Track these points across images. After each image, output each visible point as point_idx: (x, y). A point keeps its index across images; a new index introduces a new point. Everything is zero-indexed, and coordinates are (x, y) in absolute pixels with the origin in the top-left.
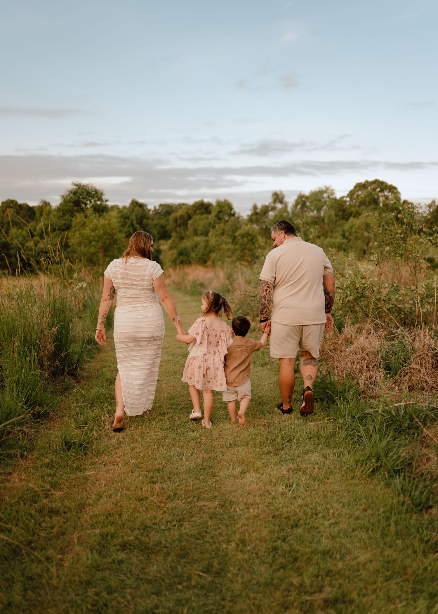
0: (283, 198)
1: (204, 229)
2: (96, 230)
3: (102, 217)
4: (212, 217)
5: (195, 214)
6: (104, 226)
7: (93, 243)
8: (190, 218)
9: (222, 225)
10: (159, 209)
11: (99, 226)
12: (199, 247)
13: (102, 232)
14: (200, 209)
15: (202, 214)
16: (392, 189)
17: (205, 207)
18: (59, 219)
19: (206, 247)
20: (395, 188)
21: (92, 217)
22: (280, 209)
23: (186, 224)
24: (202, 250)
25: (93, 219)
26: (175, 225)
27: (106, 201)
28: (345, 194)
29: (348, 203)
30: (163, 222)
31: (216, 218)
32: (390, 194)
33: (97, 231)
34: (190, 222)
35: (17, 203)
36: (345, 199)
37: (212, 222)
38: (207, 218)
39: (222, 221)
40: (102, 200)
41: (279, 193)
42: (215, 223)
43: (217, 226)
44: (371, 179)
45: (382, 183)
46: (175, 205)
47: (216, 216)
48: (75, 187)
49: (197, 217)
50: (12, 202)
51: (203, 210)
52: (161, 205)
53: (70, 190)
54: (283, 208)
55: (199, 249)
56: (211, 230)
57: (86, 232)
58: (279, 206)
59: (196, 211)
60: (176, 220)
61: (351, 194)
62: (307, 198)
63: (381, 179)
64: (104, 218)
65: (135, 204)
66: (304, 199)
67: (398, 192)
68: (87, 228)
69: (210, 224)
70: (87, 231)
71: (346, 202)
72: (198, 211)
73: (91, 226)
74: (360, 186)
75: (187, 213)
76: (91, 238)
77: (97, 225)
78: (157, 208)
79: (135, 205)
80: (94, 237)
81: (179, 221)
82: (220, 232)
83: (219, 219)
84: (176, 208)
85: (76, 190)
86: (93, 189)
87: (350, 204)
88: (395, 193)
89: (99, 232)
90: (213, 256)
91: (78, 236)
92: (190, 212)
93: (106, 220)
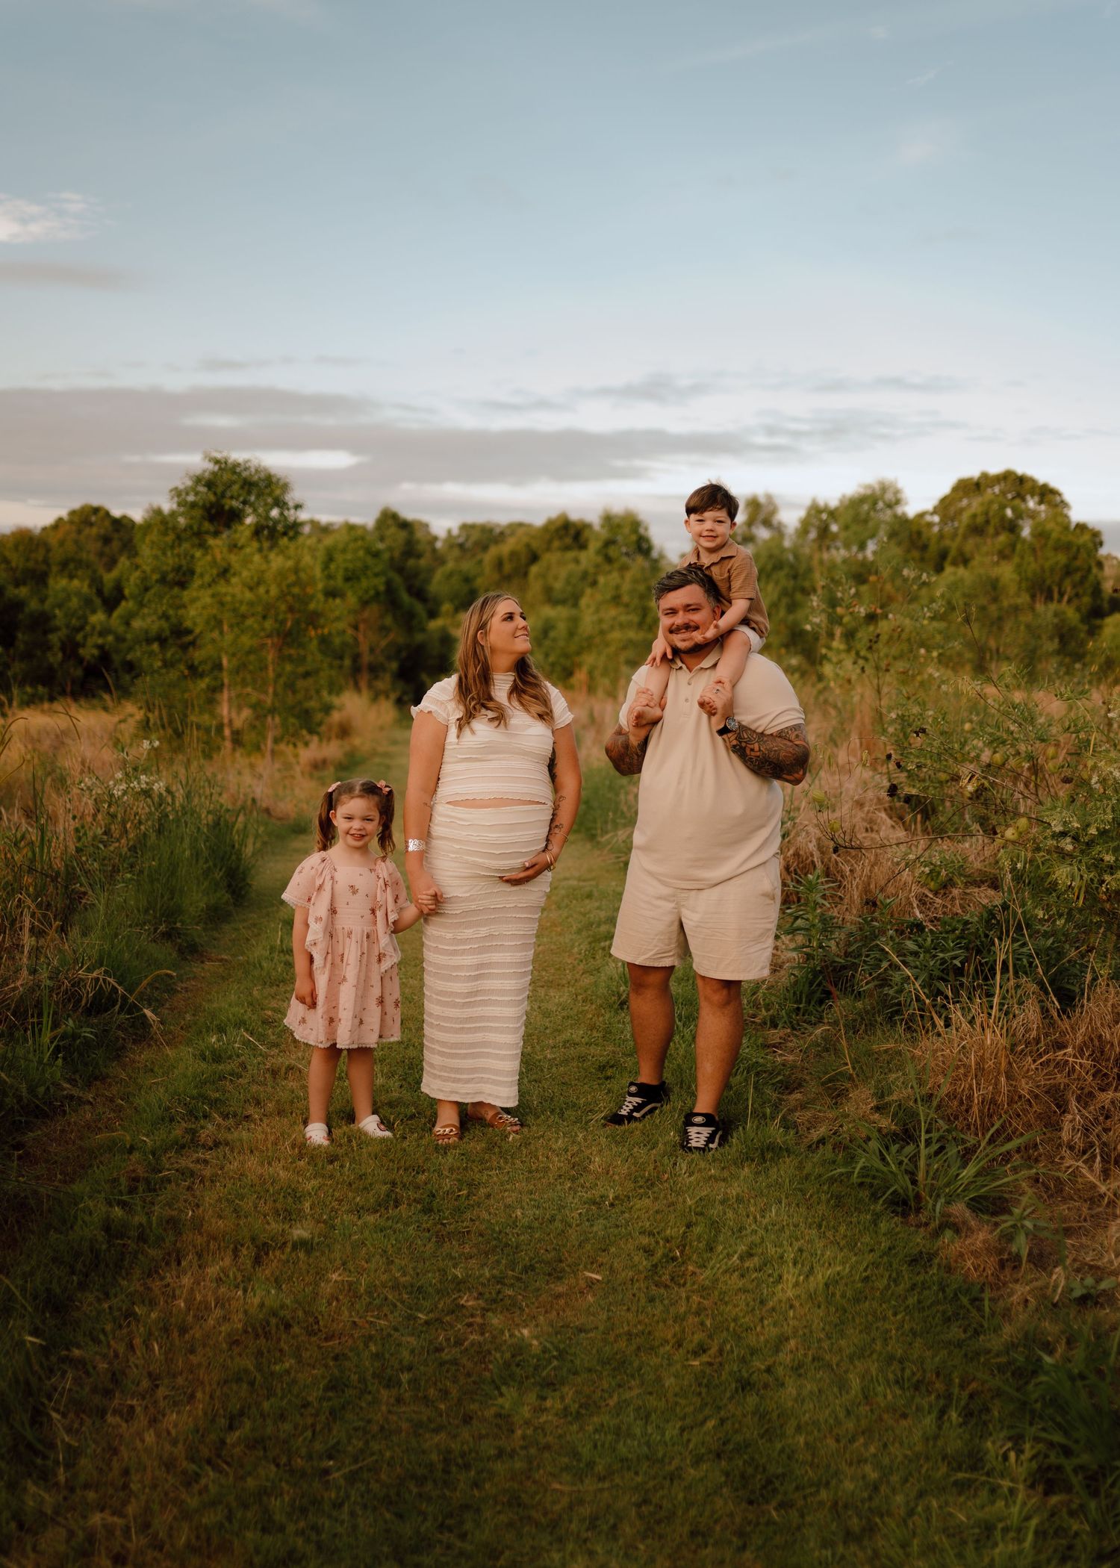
0: (774, 511)
1: (569, 588)
2: (258, 584)
3: (276, 550)
4: (588, 558)
5: (548, 549)
6: (281, 574)
7: (249, 622)
8: (534, 558)
9: (614, 577)
10: (459, 536)
11: (269, 576)
12: (552, 634)
13: (274, 591)
14: (561, 538)
15: (567, 548)
16: (1046, 494)
17: (572, 532)
18: (164, 554)
19: (571, 634)
20: (1054, 492)
21: (248, 550)
22: (765, 542)
23: (526, 574)
24: (562, 643)
25: (252, 554)
26: (496, 577)
27: (298, 507)
28: (929, 505)
29: (936, 529)
30: (467, 566)
31: (600, 559)
32: (1043, 507)
33: (262, 590)
34: (534, 569)
35: (107, 514)
36: (928, 518)
37: (591, 570)
38: (577, 561)
39: (616, 565)
40: (285, 504)
41: (762, 500)
42: (596, 574)
43: (602, 580)
44: (995, 469)
45: (1022, 480)
46: (498, 525)
47: (598, 552)
48: (211, 467)
49: (550, 558)
50: (96, 510)
51: (568, 540)
52: (465, 527)
53: (198, 472)
54: (772, 539)
55: (554, 640)
56: (588, 591)
57: (230, 590)
58: (763, 534)
59: (550, 542)
60: (499, 564)
61: (945, 506)
62: (833, 514)
63: (1020, 470)
64: (282, 552)
65: (390, 519)
66: (824, 516)
67: (1062, 502)
68: (234, 580)
69: (584, 576)
70: (235, 589)
71: (930, 525)
72: (556, 544)
73: (245, 574)
74: (968, 488)
75: (528, 546)
76: (243, 609)
77: (263, 572)
78: (455, 532)
79: (390, 522)
80: (251, 604)
81: (507, 568)
82: (608, 596)
83: (609, 560)
84: (502, 533)
85: (214, 474)
86: (262, 475)
87: (940, 531)
88: (1056, 506)
89: (267, 592)
90: (589, 659)
91: (208, 600)
92: (535, 544)
93: (289, 558)
